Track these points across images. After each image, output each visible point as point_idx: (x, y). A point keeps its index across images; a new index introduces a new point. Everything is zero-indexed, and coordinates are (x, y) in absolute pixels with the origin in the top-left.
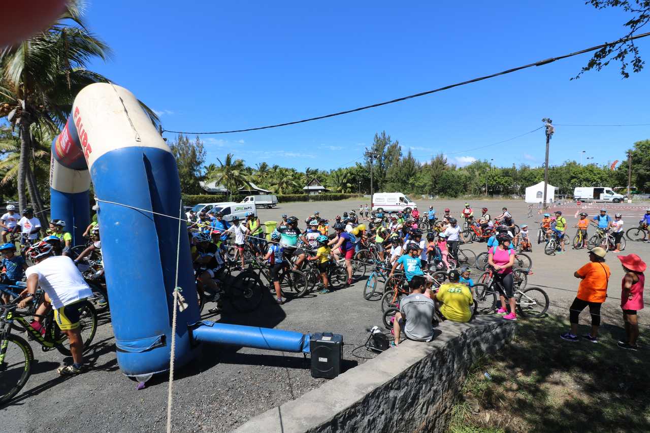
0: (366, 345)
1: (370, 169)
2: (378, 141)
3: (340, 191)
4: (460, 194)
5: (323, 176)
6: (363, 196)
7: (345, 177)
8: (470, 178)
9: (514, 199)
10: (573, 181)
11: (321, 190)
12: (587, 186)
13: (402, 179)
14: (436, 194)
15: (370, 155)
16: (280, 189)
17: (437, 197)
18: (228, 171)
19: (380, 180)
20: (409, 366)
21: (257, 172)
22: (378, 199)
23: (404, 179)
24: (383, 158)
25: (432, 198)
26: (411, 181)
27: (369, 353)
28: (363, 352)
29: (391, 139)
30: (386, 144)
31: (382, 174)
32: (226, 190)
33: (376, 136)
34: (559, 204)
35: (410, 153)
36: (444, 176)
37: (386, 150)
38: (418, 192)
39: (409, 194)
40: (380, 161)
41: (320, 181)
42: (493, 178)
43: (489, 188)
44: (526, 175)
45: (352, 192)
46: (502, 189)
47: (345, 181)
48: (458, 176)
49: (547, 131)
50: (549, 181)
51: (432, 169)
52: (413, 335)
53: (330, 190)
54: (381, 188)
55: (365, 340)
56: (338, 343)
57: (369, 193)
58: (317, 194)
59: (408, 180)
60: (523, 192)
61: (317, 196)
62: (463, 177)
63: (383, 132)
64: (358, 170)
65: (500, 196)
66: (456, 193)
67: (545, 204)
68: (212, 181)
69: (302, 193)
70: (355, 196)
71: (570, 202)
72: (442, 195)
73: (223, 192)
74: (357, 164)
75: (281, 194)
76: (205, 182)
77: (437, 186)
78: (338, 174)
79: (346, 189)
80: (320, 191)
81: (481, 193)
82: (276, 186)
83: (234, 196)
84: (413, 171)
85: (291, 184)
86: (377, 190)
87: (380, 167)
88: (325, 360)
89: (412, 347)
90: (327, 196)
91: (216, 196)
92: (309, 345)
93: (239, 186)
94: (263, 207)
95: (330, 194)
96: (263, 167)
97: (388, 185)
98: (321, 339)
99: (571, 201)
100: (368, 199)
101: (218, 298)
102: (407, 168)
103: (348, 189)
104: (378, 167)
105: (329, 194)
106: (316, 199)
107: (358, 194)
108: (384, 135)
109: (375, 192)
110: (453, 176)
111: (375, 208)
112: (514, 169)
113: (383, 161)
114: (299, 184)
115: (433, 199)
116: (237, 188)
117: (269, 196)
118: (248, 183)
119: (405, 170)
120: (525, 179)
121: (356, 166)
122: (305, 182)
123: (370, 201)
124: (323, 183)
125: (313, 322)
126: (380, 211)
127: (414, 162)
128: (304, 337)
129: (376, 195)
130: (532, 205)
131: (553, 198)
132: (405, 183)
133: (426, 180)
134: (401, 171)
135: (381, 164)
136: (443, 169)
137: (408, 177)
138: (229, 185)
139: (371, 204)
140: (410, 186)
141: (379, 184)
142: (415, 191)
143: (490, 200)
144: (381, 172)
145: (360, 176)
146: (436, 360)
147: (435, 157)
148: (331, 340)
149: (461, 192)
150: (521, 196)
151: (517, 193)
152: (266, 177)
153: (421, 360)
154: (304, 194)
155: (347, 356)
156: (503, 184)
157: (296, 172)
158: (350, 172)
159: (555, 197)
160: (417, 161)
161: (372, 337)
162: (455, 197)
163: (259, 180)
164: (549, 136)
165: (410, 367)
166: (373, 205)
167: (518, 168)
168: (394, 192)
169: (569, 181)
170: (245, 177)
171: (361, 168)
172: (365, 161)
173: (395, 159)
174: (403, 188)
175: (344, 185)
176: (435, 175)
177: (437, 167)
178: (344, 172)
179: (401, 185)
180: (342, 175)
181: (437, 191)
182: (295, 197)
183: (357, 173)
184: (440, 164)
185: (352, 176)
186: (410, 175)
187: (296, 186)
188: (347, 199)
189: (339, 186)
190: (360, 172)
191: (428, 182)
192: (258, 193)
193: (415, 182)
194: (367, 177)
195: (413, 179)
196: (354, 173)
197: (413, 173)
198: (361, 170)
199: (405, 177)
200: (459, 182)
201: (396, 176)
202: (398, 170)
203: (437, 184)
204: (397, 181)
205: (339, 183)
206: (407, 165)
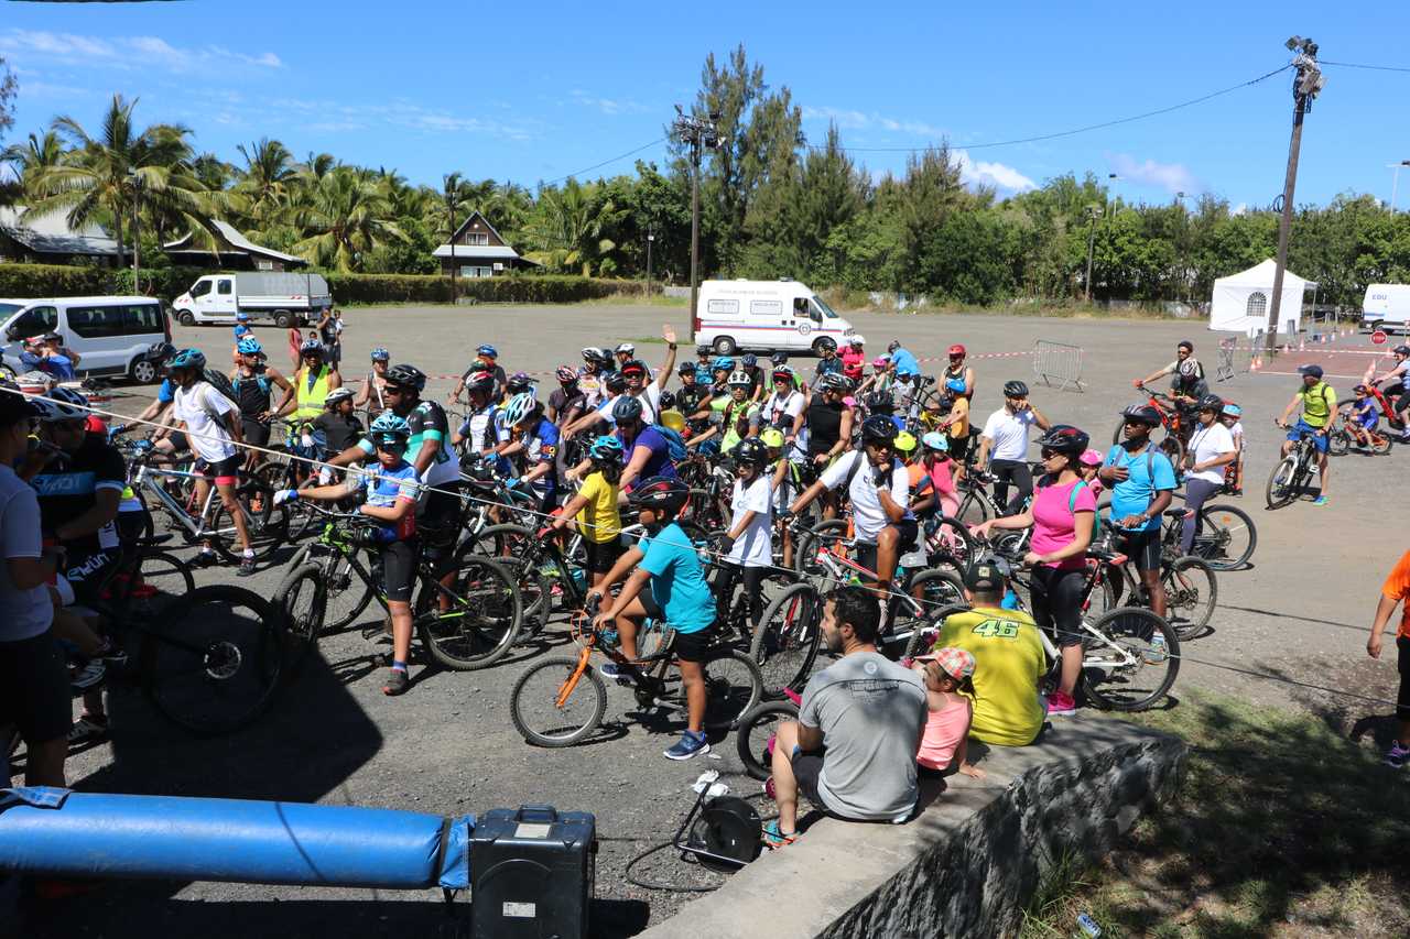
0: (676, 842)
1: (689, 189)
2: (716, 83)
3: (576, 268)
4: (1000, 293)
5: (511, 207)
6: (660, 291)
7: (594, 214)
8: (1035, 237)
9: (1172, 316)
10: (1362, 260)
11: (505, 261)
12: (1403, 282)
13: (801, 234)
14: (920, 292)
15: (691, 136)
16: (341, 251)
17: (923, 302)
18: (118, 171)
19: (725, 230)
20: (839, 915)
21: (247, 178)
22: (716, 301)
23: (809, 231)
24: (735, 149)
25: (903, 304)
26: (834, 240)
27: (688, 868)
28: (669, 868)
29: (766, 79)
30: (749, 95)
31: (733, 209)
32: (114, 244)
33: (711, 63)
34: (1316, 338)
35: (833, 137)
36: (949, 228)
37: (746, 118)
38: (856, 280)
39: (825, 287)
40: (725, 161)
41: (499, 227)
42: (1112, 242)
43: (1096, 276)
44: (1218, 231)
45: (620, 272)
46: (1136, 282)
47: (592, 229)
48: (996, 231)
49: (1298, 84)
50: (1289, 263)
51: (907, 201)
52: (848, 798)
53: (537, 261)
54: (729, 261)
55: (671, 823)
56: (577, 844)
57: (683, 280)
58: (487, 275)
59: (826, 235)
60: (1204, 291)
61: (487, 283)
62: (1011, 233)
63: (737, 49)
64: (645, 190)
65: (1132, 306)
66: (987, 290)
67: (1272, 336)
68: (51, 207)
69: (429, 270)
70: (633, 290)
71: (1347, 332)
72: (940, 295)
73: (100, 255)
74: (640, 166)
75: (344, 272)
76: (21, 209)
77: (923, 261)
78: (568, 203)
79: (599, 260)
80: (499, 267)
81: (1068, 291)
82: (326, 240)
83: (148, 273)
84: (844, 206)
85: (384, 236)
86: (711, 269)
87: (725, 182)
88: (526, 910)
89: (847, 845)
90: (527, 283)
91: (69, 268)
92: (466, 858)
93: (168, 234)
94: (273, 322)
95: (538, 278)
96: (270, 161)
97: (753, 254)
98: (512, 836)
99: (1353, 329)
100: (679, 301)
101: (98, 676)
102: (824, 192)
103: (607, 262)
104: (718, 185)
105: (534, 278)
106: (482, 294)
107: (644, 283)
108: (742, 62)
109: (707, 279)
110: (979, 227)
111: (705, 337)
112: (1177, 213)
113: (735, 163)
114: (416, 236)
115: (909, 309)
116: (162, 238)
117: (295, 276)
118: (205, 220)
119: (816, 200)
120: (1214, 248)
121: (636, 177)
122: (445, 226)
123: (687, 308)
124: (512, 236)
125: (476, 765)
126: (724, 346)
127: (846, 172)
128: (444, 829)
129: (711, 289)
130: (1233, 338)
131: (1297, 316)
132: (811, 245)
133: (887, 237)
134: (798, 206)
135: (729, 173)
136: (949, 201)
137: (824, 228)
138: (125, 226)
139: (689, 319)
140: (829, 258)
141: (719, 245)
142: (848, 278)
143: (1095, 319)
144: (729, 202)
145: (651, 213)
146: (927, 885)
147: (920, 156)
148: (552, 835)
149: (1005, 287)
150: (1196, 306)
151: (1184, 299)
152: (282, 199)
153: (878, 891)
154: (438, 276)
155: (609, 885)
156: (1141, 264)
157: (403, 185)
158: (614, 198)
159: (1305, 315)
160: (856, 170)
161: (700, 810)
162: (983, 304)
163: (257, 210)
164: (1303, 102)
165: (841, 920)
166: (696, 324)
167: (1192, 208)
168: (777, 278)
169: (1350, 260)
170: (195, 198)
171: (655, 182)
172: (672, 159)
173: (778, 153)
174: (805, 264)
175: (589, 245)
176: (918, 223)
177: (925, 195)
178: (590, 196)
179: (799, 252)
180: (580, 205)
181: (922, 280)
182: (402, 287)
183: (641, 202)
184: (939, 182)
185: (624, 213)
186: (831, 219)
187: (405, 243)
188: (602, 300)
189: (572, 250)
190: (652, 198)
191: (894, 248)
192: (252, 263)
193: (850, 243)
194: (677, 218)
195: (841, 232)
196: (629, 201)
197: (841, 209)
198: (656, 190)
199: (813, 225)
200: (1000, 249)
201: (782, 220)
202: (789, 198)
203: (924, 254)
204: (786, 238)
205: (568, 239)
206: (824, 180)
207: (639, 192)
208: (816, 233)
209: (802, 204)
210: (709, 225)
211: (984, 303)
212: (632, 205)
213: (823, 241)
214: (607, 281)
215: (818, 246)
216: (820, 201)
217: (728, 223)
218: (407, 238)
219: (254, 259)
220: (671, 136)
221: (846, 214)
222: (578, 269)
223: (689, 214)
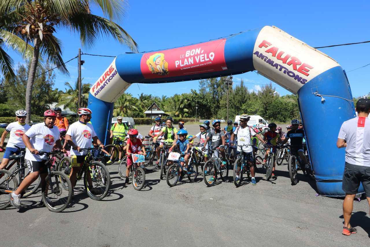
1: (204, 96)
6: (199, 121)
7: (182, 103)
8: (296, 105)
11: (161, 114)
13: (235, 106)
14: (267, 119)
16: (122, 112)
18: (78, 95)
23: (237, 105)
24: (216, 86)
26: (244, 107)
32: (73, 112)
35: (242, 83)
36: (273, 103)
40: (213, 89)
41: (160, 106)
45: (188, 117)
47: (182, 106)
48: (286, 104)
51: (262, 97)
53: (169, 114)
54: (215, 113)
59: (241, 106)
62: (290, 104)
64: (194, 96)
66: (285, 118)
69: (143, 117)
70: (192, 121)
72: (273, 120)
74: (192, 90)
77: (267, 111)
78: (175, 100)
79: (184, 114)
80: (160, 116)
84: (245, 99)
85: (132, 109)
97: (222, 111)
102: (240, 95)
103: (185, 114)
107: (195, 119)
110: (281, 103)
114: (139, 109)
119: (238, 98)
121: (191, 93)
124: (163, 108)
127: (246, 90)
132: (237, 109)
133: (257, 106)
134: (234, 99)
135: (214, 92)
136: (272, 97)
137: (241, 104)
140: (242, 112)
141: (212, 109)
145: (195, 102)
147: (264, 86)
149: (289, 118)
154: (145, 118)
158: (186, 98)
160: (248, 89)
171: (196, 94)
172: (200, 88)
174: (236, 113)
175: (181, 110)
176: (266, 102)
177: (267, 96)
178: (181, 98)
179: (235, 110)
180: (178, 100)
181: (267, 116)
182: (139, 121)
183: (193, 99)
184: (270, 92)
186: (242, 102)
187: (137, 110)
189: (177, 111)
190: (195, 98)
191: (259, 109)
193: (248, 108)
194: (202, 103)
195: (245, 105)
196: (190, 99)
197: (245, 100)
198: (196, 96)
199: (238, 104)
200: (287, 108)
201: (230, 102)
202: (232, 97)
203: (267, 110)
204: (231, 107)
205: (176, 109)
206: (240, 93)
207: (192, 97)
208: (239, 106)
210: (209, 104)
211: (284, 122)
212: (190, 100)
213: (241, 107)
214: (186, 119)
215: (239, 109)
216: (239, 98)
217: (214, 104)
218: (137, 109)
221: (246, 101)
222: (178, 116)
223: (205, 102)
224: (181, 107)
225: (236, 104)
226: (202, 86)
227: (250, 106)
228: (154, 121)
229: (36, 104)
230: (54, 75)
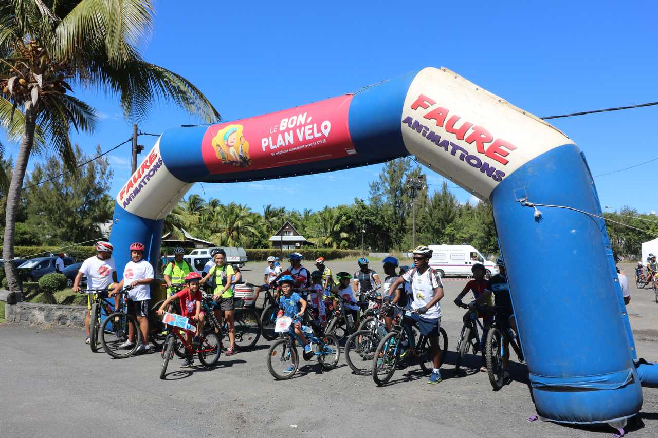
1: (378, 210)
7: (337, 222)
11: (300, 242)
13: (433, 228)
14: (491, 252)
16: (230, 239)
17: (492, 257)
19: (395, 227)
23: (437, 227)
26: (448, 230)
30: (405, 169)
31: (398, 218)
37: (404, 179)
41: (296, 228)
45: (349, 247)
47: (337, 228)
53: (313, 242)
54: (396, 242)
58: (292, 249)
59: (444, 228)
64: (359, 211)
69: (267, 247)
70: (355, 254)
74: (356, 200)
77: (492, 239)
78: (326, 217)
79: (341, 241)
80: (298, 245)
82: (224, 234)
84: (452, 215)
85: (248, 233)
87: (394, 207)
90: (310, 252)
97: (410, 237)
100: (376, 259)
102: (442, 210)
103: (344, 242)
104: (390, 207)
105: (314, 249)
107: (361, 251)
113: (399, 198)
114: (261, 232)
118: (180, 227)
119: (439, 214)
121: (355, 205)
124: (302, 231)
127: (452, 200)
132: (438, 233)
133: (473, 228)
134: (431, 216)
135: (396, 202)
137: (443, 225)
140: (446, 239)
141: (392, 234)
144: (396, 215)
145: (362, 221)
152: (200, 218)
154: (271, 249)
158: (345, 214)
170: (179, 217)
171: (364, 207)
172: (371, 196)
174: (435, 241)
175: (336, 235)
176: (489, 222)
178: (336, 214)
179: (432, 236)
180: (331, 218)
181: (492, 247)
182: (259, 254)
183: (357, 216)
185: (350, 221)
186: (446, 221)
187: (257, 236)
188: (343, 259)
189: (328, 237)
190: (362, 214)
191: (477, 234)
192: (194, 245)
193: (456, 232)
194: (374, 223)
195: (451, 226)
196: (352, 216)
197: (450, 217)
198: (364, 211)
199: (438, 224)
201: (424, 222)
202: (427, 212)
203: (492, 236)
204: (426, 230)
205: (326, 233)
206: (442, 204)
207: (356, 212)
208: (440, 227)
209: (433, 215)
210: (387, 225)
212: (353, 217)
213: (443, 231)
214: (344, 250)
215: (441, 233)
216: (440, 214)
217: (396, 225)
218: (257, 234)
219: (195, 243)
220: (372, 187)
221: (453, 219)
222: (330, 245)
223: (379, 221)
224: (335, 229)
225: (435, 225)
226: (375, 193)
227: (459, 228)
228: (286, 254)
229: (77, 223)
230: (110, 174)
